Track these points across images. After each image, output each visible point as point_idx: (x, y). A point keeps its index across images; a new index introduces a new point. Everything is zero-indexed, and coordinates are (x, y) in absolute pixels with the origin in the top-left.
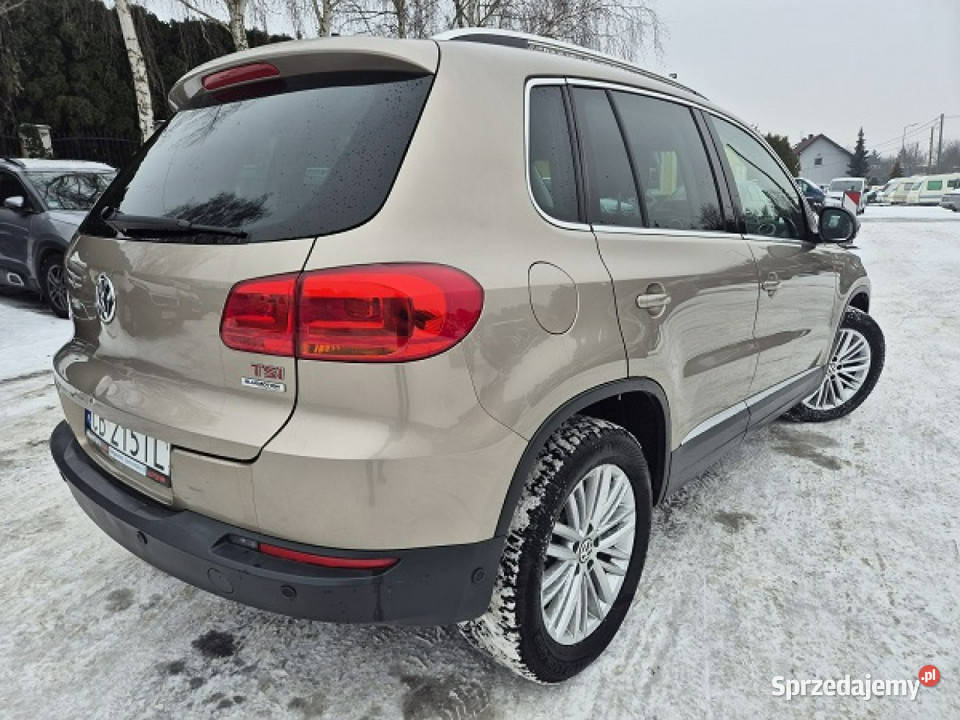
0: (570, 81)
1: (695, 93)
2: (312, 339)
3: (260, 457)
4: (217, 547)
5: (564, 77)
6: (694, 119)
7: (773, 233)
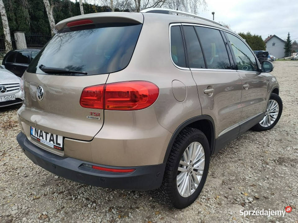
0: (182, 24)
1: (221, 25)
2: (109, 104)
3: (93, 140)
4: (79, 168)
5: (181, 23)
6: (221, 34)
7: (247, 69)
